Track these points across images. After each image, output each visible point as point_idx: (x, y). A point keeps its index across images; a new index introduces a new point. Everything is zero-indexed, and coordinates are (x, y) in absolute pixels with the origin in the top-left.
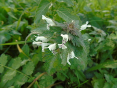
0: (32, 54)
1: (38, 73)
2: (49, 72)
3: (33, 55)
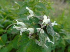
3: (8, 43)
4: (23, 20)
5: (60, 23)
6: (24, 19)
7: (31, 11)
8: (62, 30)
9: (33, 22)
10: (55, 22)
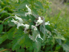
0: (3, 33)
1: (3, 48)
2: (14, 47)
4: (21, 15)
5: (54, 23)
6: (23, 15)
7: (29, 10)
8: (55, 29)
9: (30, 19)
10: (48, 22)
